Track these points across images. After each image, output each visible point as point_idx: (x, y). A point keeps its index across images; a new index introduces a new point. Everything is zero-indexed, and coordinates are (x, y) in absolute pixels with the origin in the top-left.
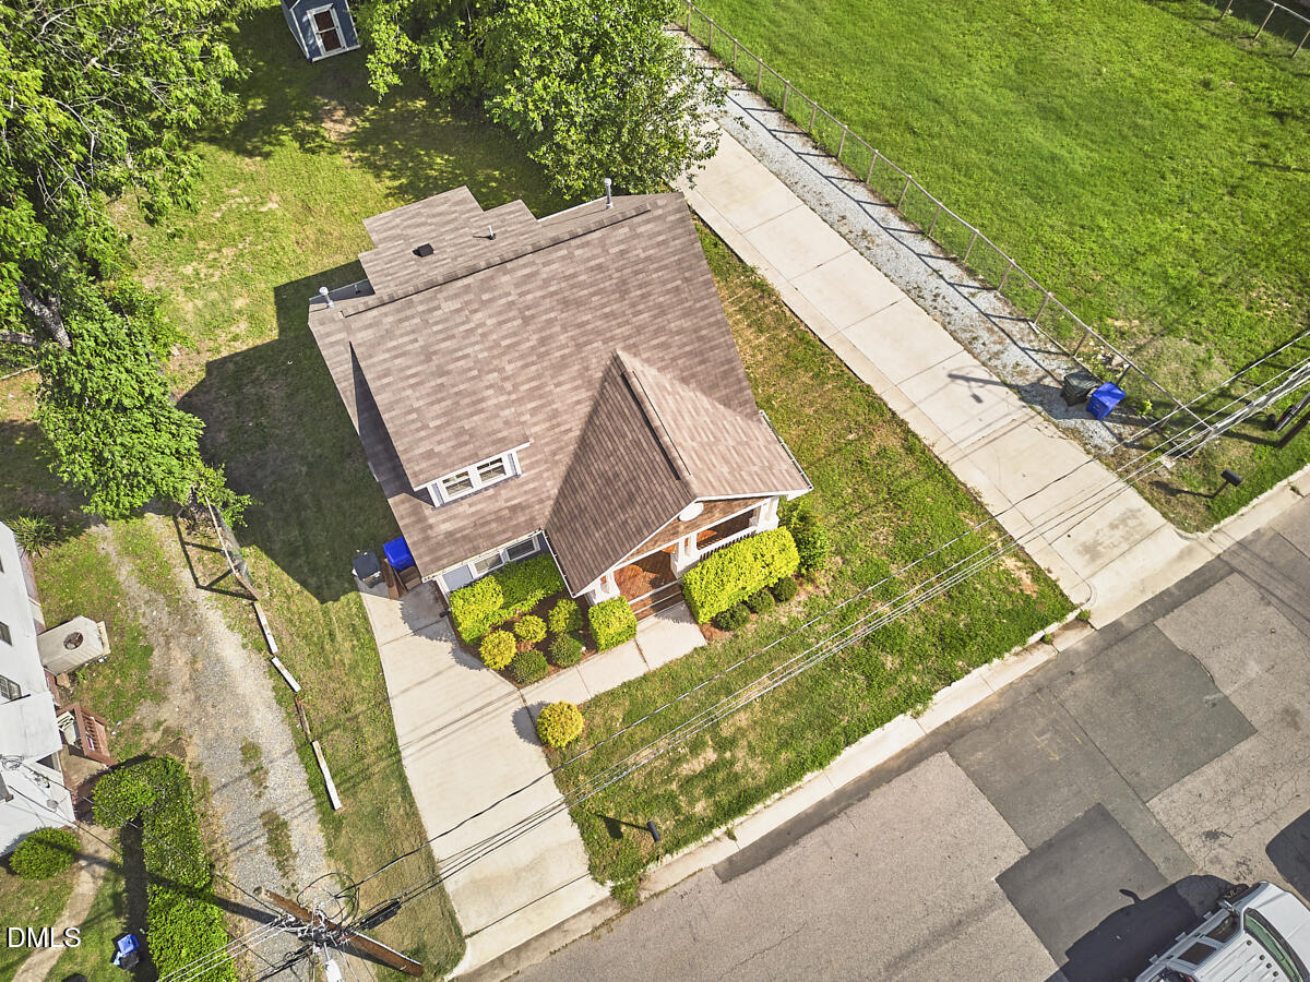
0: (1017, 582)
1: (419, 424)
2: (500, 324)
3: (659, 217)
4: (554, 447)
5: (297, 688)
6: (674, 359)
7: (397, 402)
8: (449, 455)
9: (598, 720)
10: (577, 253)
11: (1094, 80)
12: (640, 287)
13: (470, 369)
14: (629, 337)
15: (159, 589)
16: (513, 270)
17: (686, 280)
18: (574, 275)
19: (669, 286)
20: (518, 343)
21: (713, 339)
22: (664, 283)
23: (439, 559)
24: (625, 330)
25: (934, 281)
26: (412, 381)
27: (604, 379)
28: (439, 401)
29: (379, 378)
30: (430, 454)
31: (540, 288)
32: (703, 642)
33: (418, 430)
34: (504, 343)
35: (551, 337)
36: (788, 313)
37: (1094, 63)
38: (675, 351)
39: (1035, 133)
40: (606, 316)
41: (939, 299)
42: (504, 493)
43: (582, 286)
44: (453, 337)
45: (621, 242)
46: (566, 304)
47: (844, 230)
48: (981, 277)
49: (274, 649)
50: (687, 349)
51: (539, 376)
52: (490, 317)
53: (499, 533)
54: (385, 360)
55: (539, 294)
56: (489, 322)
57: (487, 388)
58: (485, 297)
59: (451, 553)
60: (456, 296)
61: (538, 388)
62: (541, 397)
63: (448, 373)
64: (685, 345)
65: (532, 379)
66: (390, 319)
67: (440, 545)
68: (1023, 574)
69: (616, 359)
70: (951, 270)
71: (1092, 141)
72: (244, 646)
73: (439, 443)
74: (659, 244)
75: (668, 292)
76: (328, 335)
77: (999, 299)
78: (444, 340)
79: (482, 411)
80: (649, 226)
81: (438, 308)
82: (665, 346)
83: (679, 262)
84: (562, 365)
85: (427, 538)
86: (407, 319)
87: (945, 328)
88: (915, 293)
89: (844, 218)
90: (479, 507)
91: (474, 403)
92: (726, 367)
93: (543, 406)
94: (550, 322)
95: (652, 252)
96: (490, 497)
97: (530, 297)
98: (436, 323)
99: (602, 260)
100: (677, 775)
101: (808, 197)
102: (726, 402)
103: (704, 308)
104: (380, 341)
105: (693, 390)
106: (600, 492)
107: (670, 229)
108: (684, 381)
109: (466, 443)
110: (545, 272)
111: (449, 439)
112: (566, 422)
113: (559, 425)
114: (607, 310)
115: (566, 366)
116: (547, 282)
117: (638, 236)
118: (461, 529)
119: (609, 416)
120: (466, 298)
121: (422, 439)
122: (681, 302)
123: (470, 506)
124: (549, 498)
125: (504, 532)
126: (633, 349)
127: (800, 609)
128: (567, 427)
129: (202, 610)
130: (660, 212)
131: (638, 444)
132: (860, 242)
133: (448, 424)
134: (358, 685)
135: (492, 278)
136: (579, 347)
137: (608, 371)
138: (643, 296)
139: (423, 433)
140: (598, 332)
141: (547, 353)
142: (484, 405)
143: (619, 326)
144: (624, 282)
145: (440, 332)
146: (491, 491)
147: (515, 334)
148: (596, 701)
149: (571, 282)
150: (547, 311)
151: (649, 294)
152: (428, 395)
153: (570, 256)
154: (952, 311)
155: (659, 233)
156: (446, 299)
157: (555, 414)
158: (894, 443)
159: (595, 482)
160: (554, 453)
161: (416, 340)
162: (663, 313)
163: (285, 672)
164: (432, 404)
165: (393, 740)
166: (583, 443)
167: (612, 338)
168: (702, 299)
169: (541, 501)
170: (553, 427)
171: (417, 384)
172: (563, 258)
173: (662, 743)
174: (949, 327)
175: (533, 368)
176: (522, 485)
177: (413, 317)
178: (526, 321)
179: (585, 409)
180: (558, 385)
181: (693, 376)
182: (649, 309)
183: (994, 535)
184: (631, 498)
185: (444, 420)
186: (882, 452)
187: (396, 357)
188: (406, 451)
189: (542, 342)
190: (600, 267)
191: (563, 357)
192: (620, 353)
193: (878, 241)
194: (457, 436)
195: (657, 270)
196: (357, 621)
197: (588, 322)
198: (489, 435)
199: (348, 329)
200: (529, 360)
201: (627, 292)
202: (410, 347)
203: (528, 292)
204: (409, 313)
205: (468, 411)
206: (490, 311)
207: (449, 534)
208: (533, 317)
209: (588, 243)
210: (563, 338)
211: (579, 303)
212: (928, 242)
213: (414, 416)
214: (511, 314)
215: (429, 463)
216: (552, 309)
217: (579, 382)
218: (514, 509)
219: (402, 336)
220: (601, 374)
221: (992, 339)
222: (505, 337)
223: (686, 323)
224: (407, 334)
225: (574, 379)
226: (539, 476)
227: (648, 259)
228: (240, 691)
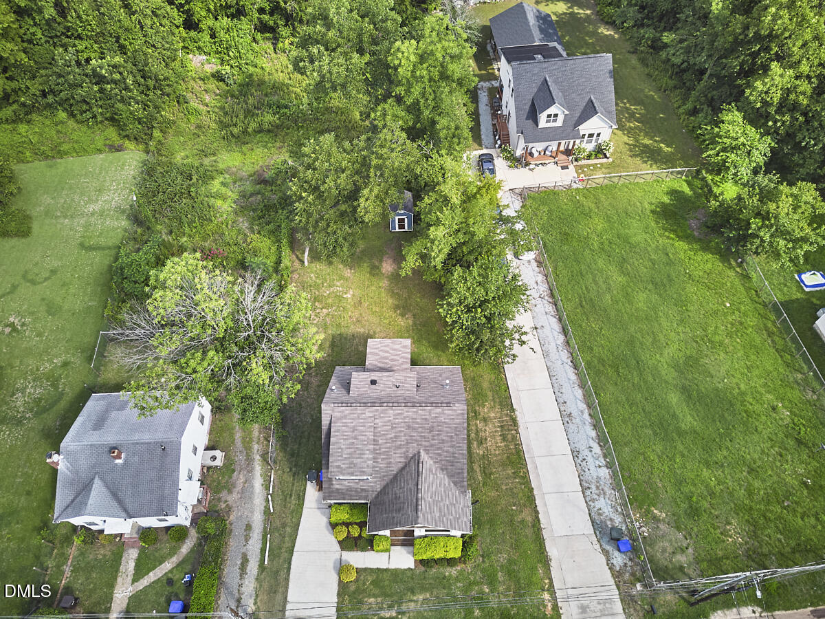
0: (545, 606)
1: (340, 454)
2: (383, 426)
3: (455, 410)
4: (385, 474)
5: (272, 511)
6: (441, 460)
7: (337, 443)
8: (345, 470)
9: (362, 577)
10: (420, 412)
12: (438, 431)
13: (365, 441)
14: (427, 446)
16: (395, 410)
17: (456, 434)
18: (416, 419)
19: (449, 434)
20: (387, 434)
21: (459, 459)
22: (448, 433)
23: (331, 496)
24: (427, 444)
25: (587, 452)
26: (345, 437)
27: (412, 458)
28: (350, 448)
29: (336, 432)
30: (339, 466)
31: (402, 419)
32: (413, 567)
33: (339, 456)
34: (382, 433)
35: (399, 436)
36: (518, 437)
38: (443, 458)
40: (421, 436)
41: (584, 462)
42: (361, 483)
43: (417, 423)
44: (365, 426)
45: (437, 413)
46: (409, 427)
47: (562, 408)
48: (608, 460)
49: (271, 491)
50: (448, 459)
51: (389, 448)
52: (381, 422)
53: (354, 496)
54: (340, 426)
55: (400, 421)
56: (380, 424)
57: (367, 450)
58: (382, 415)
59: (335, 496)
61: (387, 452)
62: (387, 455)
63: (357, 439)
64: (447, 457)
65: (387, 448)
66: (348, 412)
67: (333, 492)
68: (549, 604)
69: (419, 452)
70: (597, 450)
72: (262, 485)
73: (344, 464)
74: (451, 419)
75: (448, 436)
76: (326, 409)
77: (610, 474)
78: (362, 426)
79: (362, 458)
80: (449, 412)
81: (365, 413)
82: (439, 454)
83: (456, 428)
85: (330, 488)
86: (353, 414)
87: (579, 477)
88: (576, 454)
89: (566, 402)
90: (351, 484)
91: (360, 454)
92: (460, 471)
93: (387, 458)
94: (401, 431)
95: (447, 420)
96: (357, 483)
97: (397, 420)
98: (362, 419)
99: (428, 417)
100: (378, 614)
101: (556, 386)
102: (455, 484)
103: (460, 447)
104: (342, 418)
105: (444, 474)
106: (392, 500)
107: (457, 415)
108: (442, 469)
109: (352, 468)
110: (406, 414)
111: (347, 464)
112: (392, 467)
113: (390, 467)
114: (423, 434)
115: (400, 448)
116: (405, 418)
117: (443, 413)
118: (343, 490)
119: (407, 472)
120: (375, 413)
121: (339, 460)
122: (452, 441)
123: (349, 483)
124: (376, 491)
125: (356, 496)
126: (427, 451)
127: (456, 572)
128: (392, 469)
129: (255, 464)
130: (455, 408)
132: (566, 418)
133: (349, 458)
135: (386, 410)
136: (408, 443)
137: (413, 456)
138: (438, 434)
139: (340, 458)
140: (416, 441)
141: (396, 441)
142: (363, 456)
143: (425, 441)
144: (433, 427)
145: (361, 423)
146: (357, 481)
147: (387, 431)
148: (365, 570)
149: (413, 421)
150: (401, 427)
151: (440, 434)
152: (348, 445)
153: (417, 412)
155: (452, 415)
156: (368, 412)
157: (390, 463)
158: (529, 520)
159: (392, 494)
160: (384, 476)
161: (352, 423)
162: (443, 443)
163: (271, 502)
164: (347, 448)
165: (293, 547)
166: (395, 477)
167: (421, 445)
168: (460, 443)
169: (373, 491)
170: (387, 467)
171: (346, 439)
172: (414, 412)
173: (379, 600)
174: (581, 477)
175: (389, 445)
176: (369, 483)
177: (355, 414)
178: (393, 428)
179: (401, 465)
180: (394, 453)
181: (446, 469)
182: (438, 440)
183: (547, 581)
184: (400, 509)
185: (349, 456)
186: (522, 521)
187: (344, 426)
188: (332, 462)
189: (396, 437)
190: (426, 419)
191: (401, 445)
192: (421, 451)
193: (574, 421)
194: (350, 464)
195: (446, 427)
197: (414, 436)
198: (361, 468)
199: (333, 411)
200: (388, 441)
201: (432, 431)
202: (349, 424)
203: (397, 419)
205: (357, 456)
206: (381, 420)
207: (337, 489)
208: (395, 427)
209: (425, 410)
210: (403, 438)
211: (414, 428)
212: (595, 431)
213: (340, 450)
214: (388, 424)
215: (338, 470)
216: (403, 427)
217: (403, 455)
218: (362, 490)
219: (349, 419)
220: (411, 455)
221: (596, 492)
222: (383, 431)
223: (451, 450)
224: (351, 419)
225: (401, 454)
226: (375, 482)
227: (444, 422)
228: (254, 502)
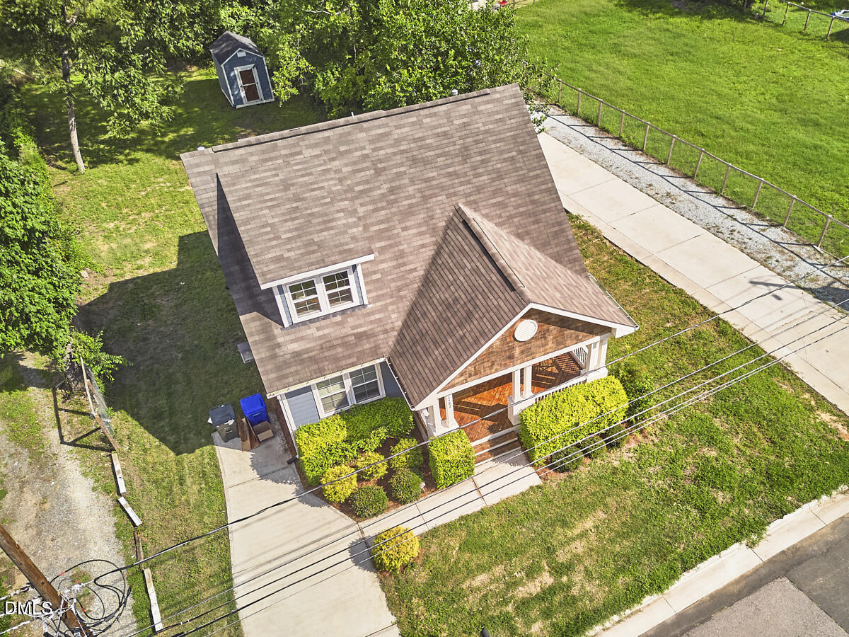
0: (834, 432)
1: (272, 236)
2: (355, 172)
3: (498, 100)
4: (399, 284)
5: (138, 522)
6: (510, 217)
7: (254, 218)
8: (297, 260)
9: (434, 548)
10: (425, 121)
11: (840, 104)
12: (480, 153)
13: (324, 198)
14: (470, 194)
15: (24, 444)
16: (369, 129)
17: (521, 152)
18: (422, 139)
19: (506, 156)
20: (370, 190)
21: (544, 203)
22: (501, 152)
23: (285, 377)
24: (467, 188)
25: (729, 223)
26: (269, 204)
27: (447, 228)
28: (293, 219)
29: (240, 200)
30: (279, 259)
31: (392, 146)
32: (539, 482)
33: (270, 240)
34: (357, 189)
35: (399, 187)
36: (608, 244)
37: (837, 96)
38: (511, 209)
39: (800, 134)
40: (450, 175)
41: (735, 233)
42: (351, 321)
43: (429, 147)
44: (311, 174)
45: (464, 116)
46: (414, 161)
47: (652, 193)
48: (768, 218)
49: (123, 489)
50: (522, 209)
51: (388, 220)
52: (346, 165)
53: (345, 357)
54: (247, 188)
55: (390, 151)
56: (345, 170)
57: (338, 211)
58: (342, 148)
59: (297, 372)
60: (316, 145)
61: (386, 230)
62: (389, 238)
63: (304, 199)
64: (519, 206)
65: (381, 222)
66: (255, 158)
67: (286, 364)
68: (840, 426)
69: (458, 211)
70: (742, 215)
71: (844, 137)
72: (94, 489)
73: (289, 250)
74: (497, 121)
75: (505, 160)
76: (197, 165)
77: (785, 232)
78: (302, 176)
79: (332, 228)
80: (489, 106)
81: (300, 153)
82: (502, 205)
83: (514, 137)
84: (409, 212)
85: (274, 357)
86: (271, 159)
87: (743, 252)
88: (716, 230)
89: (650, 185)
90: (326, 331)
91: (324, 222)
92: (557, 228)
93: (391, 246)
94: (400, 175)
95: (491, 126)
96: (337, 324)
97: (382, 152)
98: (296, 164)
99: (447, 129)
100: (512, 597)
101: (621, 174)
102: (558, 258)
103: (537, 176)
104: (244, 174)
105: (527, 244)
106: (440, 316)
107: (507, 110)
108: (519, 236)
110: (397, 134)
111: (299, 248)
112: (411, 262)
113: (404, 264)
114: (451, 170)
115: (412, 214)
116: (398, 142)
117: (478, 113)
118: (308, 351)
119: (451, 255)
120: (326, 148)
121: (273, 247)
122: (516, 170)
123: (318, 329)
124: (393, 329)
125: (349, 356)
126: (474, 205)
127: (631, 455)
128: (412, 266)
129: (61, 460)
130: (498, 96)
131: (476, 271)
132: (667, 200)
133: (299, 236)
134: (200, 521)
135: (349, 133)
136: (425, 199)
137: (450, 222)
138: (483, 162)
139: (275, 243)
140: (443, 188)
141: (396, 201)
142: (334, 224)
143: (462, 184)
144: (466, 148)
145: (300, 170)
146: (339, 318)
147: (367, 182)
148: (434, 532)
149: (419, 144)
150: (397, 166)
151: (488, 161)
152: (283, 214)
153: (420, 123)
154: (747, 241)
155: (498, 112)
156: (307, 147)
157: (402, 254)
158: (708, 329)
159: (435, 309)
160: (399, 289)
161: (277, 175)
162: (500, 177)
163: (129, 510)
164: (286, 221)
165: (227, 569)
166: (427, 281)
167: (455, 194)
168: (534, 169)
169: (386, 332)
170: (399, 266)
171: (273, 206)
172: (413, 124)
173: (498, 570)
174: (745, 251)
175: (383, 212)
176: (369, 314)
177: (276, 158)
178: (378, 172)
179: (429, 252)
180: (404, 229)
181: (528, 233)
182: (489, 173)
183: (807, 396)
184: (469, 315)
185: (295, 234)
186: (697, 335)
187: (258, 186)
188: (257, 256)
189: (392, 191)
190: (445, 134)
191: (410, 206)
192: (462, 206)
193: (679, 199)
194: (306, 246)
195: (495, 142)
196: (208, 468)
197: (433, 179)
198: (336, 246)
199: (216, 163)
200: (379, 205)
201: (469, 157)
202: (272, 180)
203: (381, 148)
204: (272, 155)
205: (318, 228)
206: (345, 161)
207: (296, 354)
208: (384, 169)
209: (435, 114)
210: (411, 190)
211: (426, 162)
212: (721, 198)
213: (269, 229)
214: (365, 165)
215: (277, 265)
216: (402, 164)
217: (424, 229)
218: (359, 337)
219: (264, 171)
220: (444, 224)
221: (784, 258)
222: (358, 184)
223: (521, 188)
224: (270, 170)
225: (420, 225)
226: (384, 309)
227: (487, 132)
228: (81, 526)
